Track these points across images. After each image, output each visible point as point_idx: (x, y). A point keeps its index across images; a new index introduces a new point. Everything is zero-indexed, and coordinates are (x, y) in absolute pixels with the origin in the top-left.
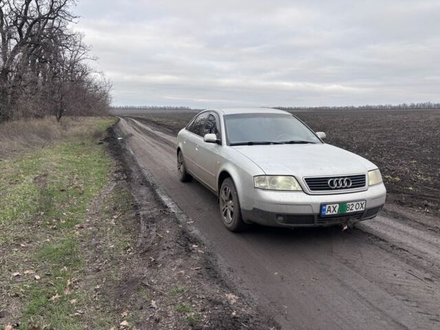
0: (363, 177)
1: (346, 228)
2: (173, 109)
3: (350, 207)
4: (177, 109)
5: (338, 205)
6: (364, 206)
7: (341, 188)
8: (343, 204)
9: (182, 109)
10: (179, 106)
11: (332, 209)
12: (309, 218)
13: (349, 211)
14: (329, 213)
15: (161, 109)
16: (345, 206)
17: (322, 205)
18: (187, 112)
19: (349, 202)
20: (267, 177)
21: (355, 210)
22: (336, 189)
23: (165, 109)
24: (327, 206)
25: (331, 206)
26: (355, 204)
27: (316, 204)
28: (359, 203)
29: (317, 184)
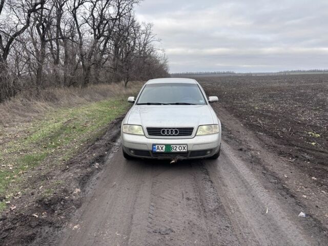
0: (192, 129)
1: (173, 161)
2: (221, 73)
3: (175, 148)
4: (224, 73)
5: (164, 146)
6: (186, 148)
7: (170, 135)
8: (168, 146)
9: (228, 73)
10: (225, 72)
11: (160, 148)
12: (146, 152)
13: (174, 151)
14: (158, 151)
15: (212, 73)
16: (170, 147)
17: (154, 145)
18: (232, 75)
19: (174, 145)
20: (128, 126)
21: (178, 150)
22: (166, 135)
23: (215, 73)
24: (157, 146)
25: (159, 146)
26: (178, 146)
27: (150, 144)
28: (182, 146)
29: (153, 132)
